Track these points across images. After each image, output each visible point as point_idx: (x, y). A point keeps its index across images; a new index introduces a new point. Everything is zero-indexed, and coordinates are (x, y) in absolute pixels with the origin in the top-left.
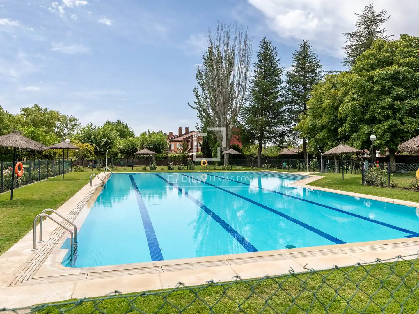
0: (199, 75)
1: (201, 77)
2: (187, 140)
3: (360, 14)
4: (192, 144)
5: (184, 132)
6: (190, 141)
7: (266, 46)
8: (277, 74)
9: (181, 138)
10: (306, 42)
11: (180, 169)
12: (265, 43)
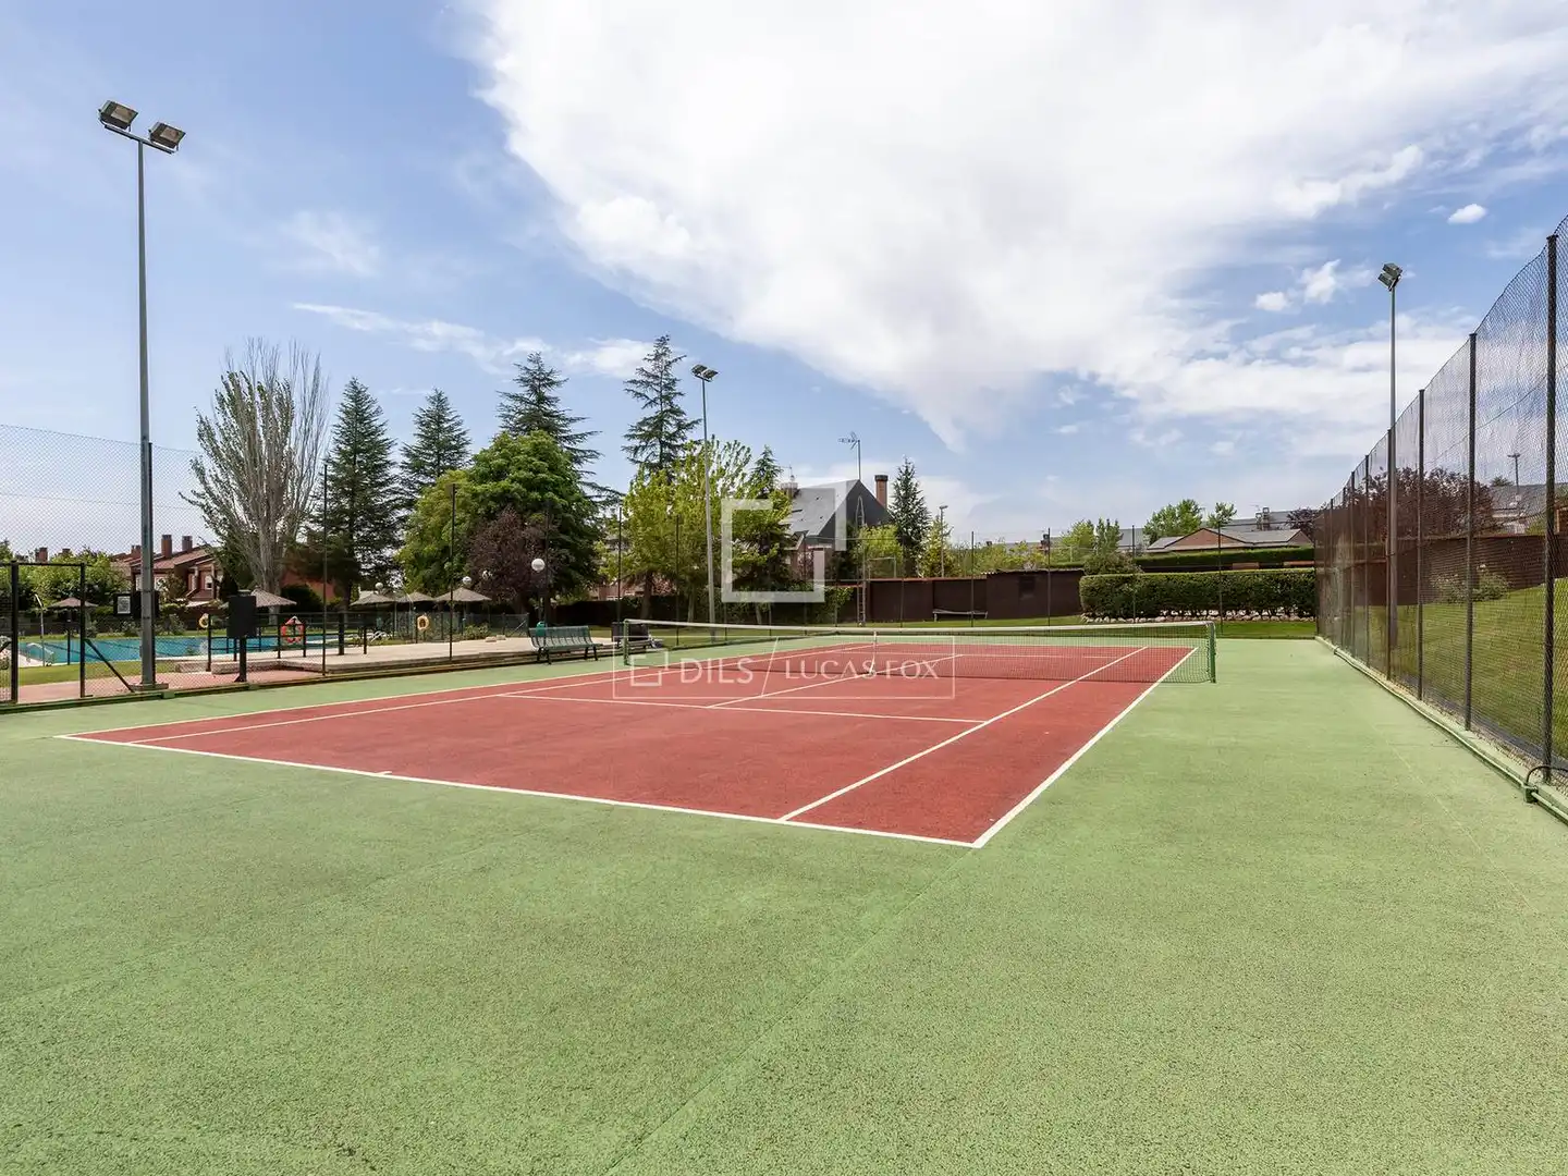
0: (205, 433)
1: (211, 436)
2: (184, 571)
3: (523, 365)
4: (199, 579)
5: (177, 547)
6: (193, 573)
7: (357, 395)
8: (381, 448)
9: (170, 564)
10: (440, 394)
12: (355, 388)
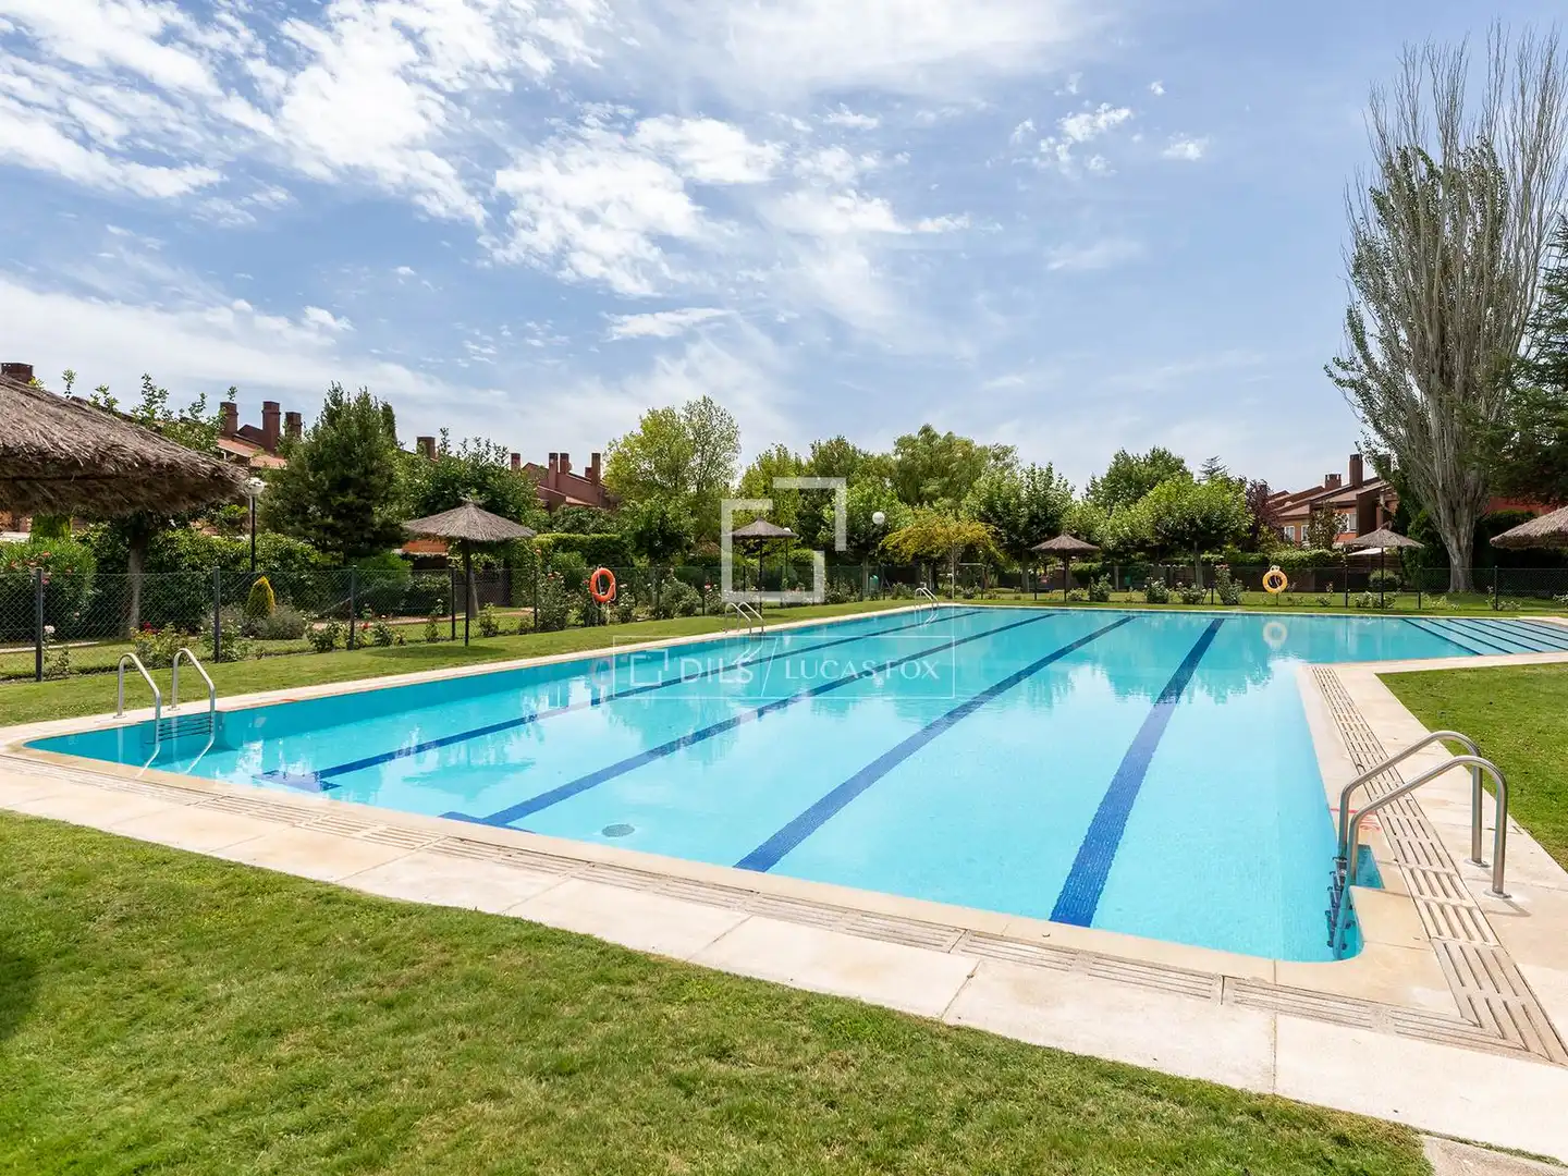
11: (1188, 601)
